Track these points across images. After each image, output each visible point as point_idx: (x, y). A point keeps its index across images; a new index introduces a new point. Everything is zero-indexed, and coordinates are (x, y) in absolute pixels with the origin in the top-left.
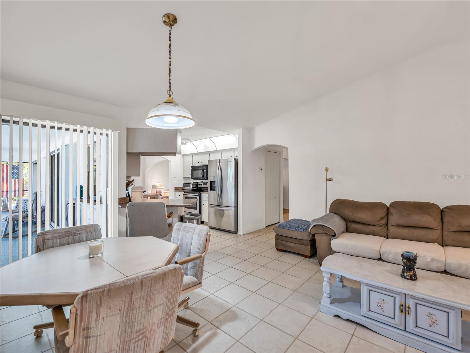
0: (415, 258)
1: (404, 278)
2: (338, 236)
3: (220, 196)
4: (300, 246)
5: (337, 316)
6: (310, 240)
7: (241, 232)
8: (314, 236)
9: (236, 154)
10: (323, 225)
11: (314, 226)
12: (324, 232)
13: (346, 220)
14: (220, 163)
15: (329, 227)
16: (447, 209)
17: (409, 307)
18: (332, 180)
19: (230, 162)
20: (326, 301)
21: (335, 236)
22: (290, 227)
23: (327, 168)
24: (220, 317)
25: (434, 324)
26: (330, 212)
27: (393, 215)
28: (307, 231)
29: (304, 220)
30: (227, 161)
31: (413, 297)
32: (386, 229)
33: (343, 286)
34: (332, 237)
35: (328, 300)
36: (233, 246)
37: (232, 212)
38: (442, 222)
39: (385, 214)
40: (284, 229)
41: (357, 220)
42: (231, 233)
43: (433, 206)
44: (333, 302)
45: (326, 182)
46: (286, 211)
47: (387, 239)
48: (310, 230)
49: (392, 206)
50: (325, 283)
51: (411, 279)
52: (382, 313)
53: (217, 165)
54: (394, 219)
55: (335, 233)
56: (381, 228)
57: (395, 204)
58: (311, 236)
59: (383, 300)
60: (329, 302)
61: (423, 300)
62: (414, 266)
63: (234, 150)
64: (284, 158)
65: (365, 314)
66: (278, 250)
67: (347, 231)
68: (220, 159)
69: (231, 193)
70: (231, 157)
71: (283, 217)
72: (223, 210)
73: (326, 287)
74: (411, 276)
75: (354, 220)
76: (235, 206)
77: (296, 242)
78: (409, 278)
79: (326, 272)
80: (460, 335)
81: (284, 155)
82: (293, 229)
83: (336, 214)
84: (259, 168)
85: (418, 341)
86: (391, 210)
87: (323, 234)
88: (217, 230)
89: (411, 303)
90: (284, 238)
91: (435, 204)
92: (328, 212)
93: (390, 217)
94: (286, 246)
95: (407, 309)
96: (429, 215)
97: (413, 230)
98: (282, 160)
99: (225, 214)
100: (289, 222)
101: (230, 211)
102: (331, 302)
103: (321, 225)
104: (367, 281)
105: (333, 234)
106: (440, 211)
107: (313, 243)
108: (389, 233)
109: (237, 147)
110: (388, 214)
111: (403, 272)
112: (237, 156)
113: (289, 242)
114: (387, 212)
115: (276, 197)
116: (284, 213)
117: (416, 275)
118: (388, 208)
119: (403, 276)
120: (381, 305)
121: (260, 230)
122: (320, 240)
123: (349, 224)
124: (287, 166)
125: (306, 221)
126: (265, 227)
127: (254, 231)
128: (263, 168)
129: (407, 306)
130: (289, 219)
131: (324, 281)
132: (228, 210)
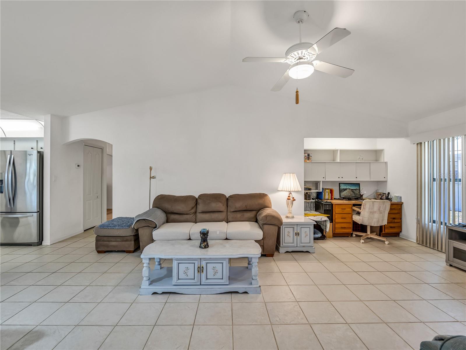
0: (208, 232)
1: (201, 248)
2: (159, 227)
3: (13, 199)
4: (124, 243)
5: (155, 293)
6: (133, 235)
7: (47, 241)
8: (137, 230)
9: (41, 144)
10: (146, 219)
11: (138, 221)
12: (147, 225)
13: (167, 213)
14: (13, 156)
15: (151, 220)
16: (230, 197)
17: (203, 267)
18: (155, 178)
19: (30, 155)
20: (145, 284)
21: (156, 227)
22: (113, 226)
23: (151, 167)
24: (16, 345)
25: (216, 273)
26: (153, 207)
27: (200, 204)
28: (131, 227)
29: (128, 218)
30: (25, 154)
31: (205, 259)
32: (195, 216)
33: (161, 268)
34: (153, 228)
35: (148, 282)
36: (34, 261)
37: (34, 219)
38: (227, 207)
39: (195, 205)
40: (105, 229)
41: (175, 212)
42: (31, 245)
43: (223, 196)
44: (152, 282)
45: (150, 179)
46: (110, 211)
47: (196, 223)
48: (134, 226)
49: (199, 198)
50: (144, 269)
51: (205, 248)
52: (187, 278)
53: (6, 158)
54: (200, 208)
55: (156, 225)
56: (192, 215)
57: (201, 196)
58: (135, 231)
59: (187, 268)
60: (148, 284)
61: (210, 259)
62: (207, 238)
63: (37, 140)
64: (107, 154)
65: (176, 283)
66: (99, 252)
67: (168, 221)
68: (13, 149)
69: (31, 195)
70: (32, 148)
71: (106, 218)
72: (17, 218)
73: (145, 272)
74: (205, 246)
75: (173, 212)
76: (39, 210)
77: (119, 240)
78: (204, 247)
79: (145, 259)
80: (228, 275)
81: (108, 151)
82: (116, 228)
83: (158, 208)
84: (76, 164)
85: (208, 288)
86: (199, 201)
87: (146, 227)
88: (6, 246)
89: (204, 264)
90: (105, 239)
91: (224, 194)
92: (151, 207)
93: (198, 206)
94: (108, 246)
95: (202, 269)
96: (221, 202)
97: (212, 214)
98: (105, 156)
99: (20, 222)
100: (112, 221)
101: (29, 218)
102: (150, 283)
103: (144, 219)
104: (177, 257)
105: (155, 226)
106: (226, 199)
107: (136, 238)
108: (197, 219)
109: (43, 137)
110: (196, 204)
111: (201, 244)
112: (41, 148)
113: (111, 241)
114: (196, 203)
115: (98, 197)
116: (107, 214)
117: (208, 244)
118: (197, 199)
119: (200, 247)
120: (186, 272)
121: (76, 235)
122: (143, 234)
123: (169, 215)
124: (111, 163)
125: (131, 218)
126: (82, 232)
127: (69, 237)
128: (81, 164)
129: (202, 267)
130: (113, 219)
131: (144, 267)
132: (27, 217)
